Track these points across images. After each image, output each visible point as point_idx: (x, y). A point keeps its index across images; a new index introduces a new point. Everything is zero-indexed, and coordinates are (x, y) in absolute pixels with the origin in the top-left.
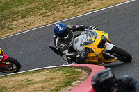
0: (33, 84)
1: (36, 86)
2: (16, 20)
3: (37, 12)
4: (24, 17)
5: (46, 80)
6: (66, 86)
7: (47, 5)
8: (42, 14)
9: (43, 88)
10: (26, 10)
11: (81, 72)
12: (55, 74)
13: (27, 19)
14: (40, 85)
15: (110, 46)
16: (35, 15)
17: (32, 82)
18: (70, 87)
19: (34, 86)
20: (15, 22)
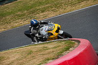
0: (48, 49)
1: (49, 50)
2: (38, 14)
3: (50, 9)
4: (43, 12)
5: (55, 47)
6: (66, 51)
7: (56, 5)
8: (53, 10)
9: (53, 51)
10: (44, 8)
11: (74, 43)
12: (60, 44)
13: (44, 13)
14: (51, 50)
15: (61, 32)
16: (49, 11)
17: (47, 49)
18: (68, 51)
19: (48, 50)
20: (38, 15)
